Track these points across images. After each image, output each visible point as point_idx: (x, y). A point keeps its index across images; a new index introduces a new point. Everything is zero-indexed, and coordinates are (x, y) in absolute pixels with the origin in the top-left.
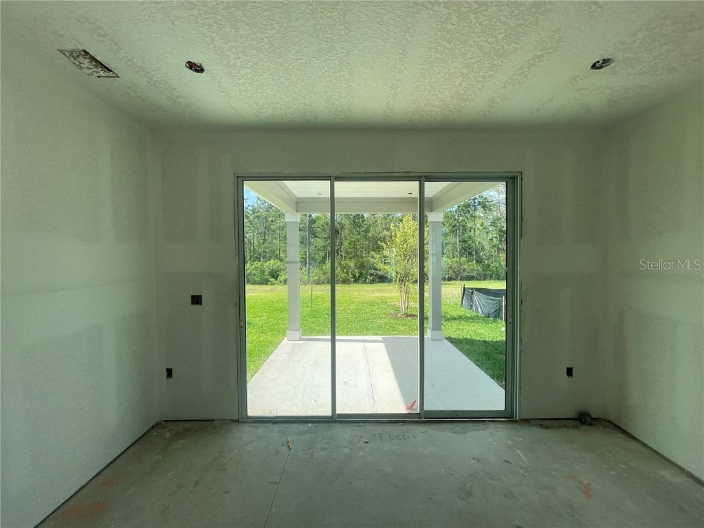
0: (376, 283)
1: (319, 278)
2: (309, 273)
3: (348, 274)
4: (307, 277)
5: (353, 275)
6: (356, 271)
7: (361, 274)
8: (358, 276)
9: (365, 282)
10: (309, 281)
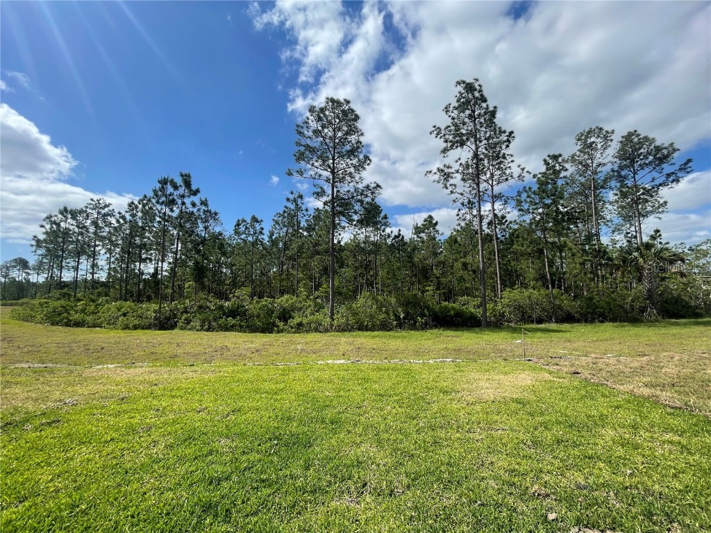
1: (348, 320)
2: (332, 314)
3: (388, 315)
4: (328, 319)
5: (396, 315)
6: (400, 310)
7: (407, 314)
8: (404, 318)
9: (414, 327)
10: (332, 326)
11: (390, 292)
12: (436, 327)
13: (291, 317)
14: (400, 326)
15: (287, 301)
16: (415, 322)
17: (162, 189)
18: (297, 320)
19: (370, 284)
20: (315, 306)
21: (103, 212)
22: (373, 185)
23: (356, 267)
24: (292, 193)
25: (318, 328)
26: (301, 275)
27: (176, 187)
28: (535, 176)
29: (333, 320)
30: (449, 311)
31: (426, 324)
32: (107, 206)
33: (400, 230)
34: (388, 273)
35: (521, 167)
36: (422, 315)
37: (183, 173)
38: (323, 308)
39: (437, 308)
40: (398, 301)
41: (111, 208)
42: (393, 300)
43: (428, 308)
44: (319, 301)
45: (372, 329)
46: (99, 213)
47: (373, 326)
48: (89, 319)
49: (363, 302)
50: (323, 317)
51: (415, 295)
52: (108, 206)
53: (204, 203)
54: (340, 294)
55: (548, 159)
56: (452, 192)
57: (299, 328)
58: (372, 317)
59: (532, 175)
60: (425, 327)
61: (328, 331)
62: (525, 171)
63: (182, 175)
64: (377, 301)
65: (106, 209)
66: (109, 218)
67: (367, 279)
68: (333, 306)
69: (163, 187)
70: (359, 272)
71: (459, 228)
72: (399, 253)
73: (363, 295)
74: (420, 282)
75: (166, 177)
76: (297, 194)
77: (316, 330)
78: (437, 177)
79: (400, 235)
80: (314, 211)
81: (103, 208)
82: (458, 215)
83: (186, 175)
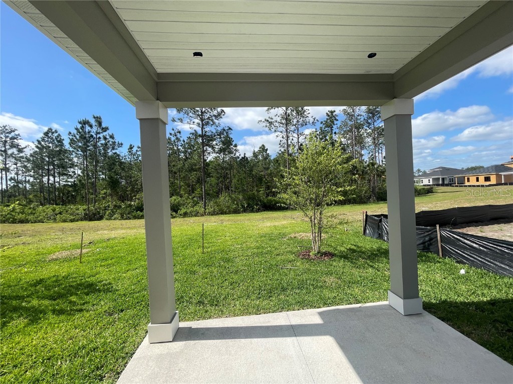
0: (262, 211)
1: (214, 209)
2: (205, 206)
3: (238, 205)
4: (203, 209)
5: (242, 206)
6: (244, 202)
7: (249, 204)
8: (247, 206)
9: (252, 211)
10: (205, 213)
11: (240, 192)
12: (264, 211)
13: (178, 209)
14: (245, 211)
15: (175, 200)
16: (253, 209)
17: (82, 128)
18: (183, 211)
19: (227, 188)
20: (193, 203)
21: (10, 136)
22: (227, 128)
23: (218, 177)
24: (173, 130)
25: (197, 214)
26: (182, 184)
27: (91, 126)
28: (322, 123)
29: (206, 209)
30: (272, 202)
31: (259, 209)
32: (12, 131)
33: (245, 154)
34: (238, 181)
35: (313, 117)
36: (257, 205)
37: (95, 116)
38: (199, 203)
39: (265, 201)
40: (244, 197)
41: (16, 133)
42: (241, 197)
43: (260, 201)
44: (195, 199)
45: (229, 213)
46: (7, 137)
47: (229, 211)
48: (31, 217)
49: (224, 198)
50: (199, 208)
51: (254, 194)
52: (14, 131)
53: (112, 137)
54: (208, 194)
55: (328, 113)
56: (275, 131)
57: (185, 215)
58: (228, 207)
59: (320, 122)
60: (258, 211)
61: (203, 216)
62: (316, 120)
63: (94, 117)
64: (232, 198)
65: (13, 134)
66: (15, 140)
67: (225, 185)
68: (205, 202)
69: (83, 127)
70: (220, 180)
71: (280, 152)
72: (245, 168)
73: (223, 195)
74: (257, 186)
75: (84, 119)
76: (177, 131)
77: (196, 216)
78: (264, 124)
79: (245, 156)
80: (187, 139)
81: (10, 133)
82: (280, 144)
83: (97, 118)
